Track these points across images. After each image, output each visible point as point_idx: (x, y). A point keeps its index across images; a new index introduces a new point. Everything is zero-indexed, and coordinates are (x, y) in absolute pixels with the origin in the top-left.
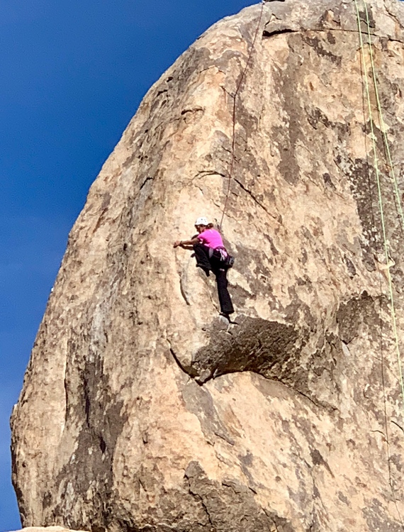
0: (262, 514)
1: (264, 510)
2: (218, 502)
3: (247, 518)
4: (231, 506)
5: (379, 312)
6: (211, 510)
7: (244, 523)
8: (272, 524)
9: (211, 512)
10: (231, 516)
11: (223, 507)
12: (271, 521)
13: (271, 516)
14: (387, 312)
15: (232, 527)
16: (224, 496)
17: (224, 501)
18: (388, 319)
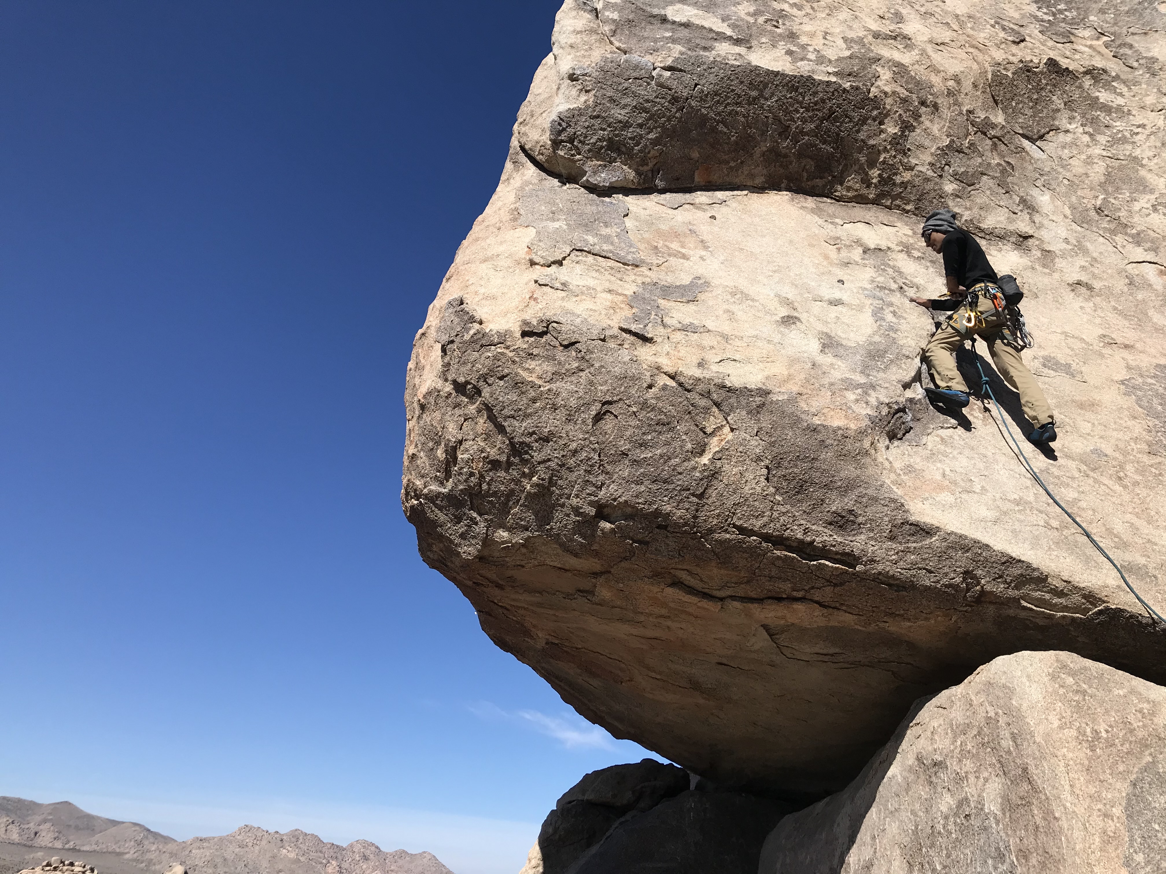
0: (665, 388)
1: (672, 377)
2: (518, 385)
3: (613, 409)
4: (553, 386)
5: (1097, 94)
6: (506, 412)
7: (608, 424)
8: (706, 410)
9: (506, 418)
10: (561, 414)
11: (532, 394)
12: (703, 402)
13: (700, 388)
14: (1115, 92)
15: (573, 446)
16: (532, 364)
17: (533, 378)
18: (1120, 101)
